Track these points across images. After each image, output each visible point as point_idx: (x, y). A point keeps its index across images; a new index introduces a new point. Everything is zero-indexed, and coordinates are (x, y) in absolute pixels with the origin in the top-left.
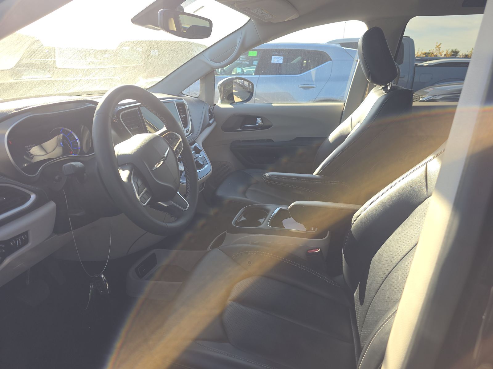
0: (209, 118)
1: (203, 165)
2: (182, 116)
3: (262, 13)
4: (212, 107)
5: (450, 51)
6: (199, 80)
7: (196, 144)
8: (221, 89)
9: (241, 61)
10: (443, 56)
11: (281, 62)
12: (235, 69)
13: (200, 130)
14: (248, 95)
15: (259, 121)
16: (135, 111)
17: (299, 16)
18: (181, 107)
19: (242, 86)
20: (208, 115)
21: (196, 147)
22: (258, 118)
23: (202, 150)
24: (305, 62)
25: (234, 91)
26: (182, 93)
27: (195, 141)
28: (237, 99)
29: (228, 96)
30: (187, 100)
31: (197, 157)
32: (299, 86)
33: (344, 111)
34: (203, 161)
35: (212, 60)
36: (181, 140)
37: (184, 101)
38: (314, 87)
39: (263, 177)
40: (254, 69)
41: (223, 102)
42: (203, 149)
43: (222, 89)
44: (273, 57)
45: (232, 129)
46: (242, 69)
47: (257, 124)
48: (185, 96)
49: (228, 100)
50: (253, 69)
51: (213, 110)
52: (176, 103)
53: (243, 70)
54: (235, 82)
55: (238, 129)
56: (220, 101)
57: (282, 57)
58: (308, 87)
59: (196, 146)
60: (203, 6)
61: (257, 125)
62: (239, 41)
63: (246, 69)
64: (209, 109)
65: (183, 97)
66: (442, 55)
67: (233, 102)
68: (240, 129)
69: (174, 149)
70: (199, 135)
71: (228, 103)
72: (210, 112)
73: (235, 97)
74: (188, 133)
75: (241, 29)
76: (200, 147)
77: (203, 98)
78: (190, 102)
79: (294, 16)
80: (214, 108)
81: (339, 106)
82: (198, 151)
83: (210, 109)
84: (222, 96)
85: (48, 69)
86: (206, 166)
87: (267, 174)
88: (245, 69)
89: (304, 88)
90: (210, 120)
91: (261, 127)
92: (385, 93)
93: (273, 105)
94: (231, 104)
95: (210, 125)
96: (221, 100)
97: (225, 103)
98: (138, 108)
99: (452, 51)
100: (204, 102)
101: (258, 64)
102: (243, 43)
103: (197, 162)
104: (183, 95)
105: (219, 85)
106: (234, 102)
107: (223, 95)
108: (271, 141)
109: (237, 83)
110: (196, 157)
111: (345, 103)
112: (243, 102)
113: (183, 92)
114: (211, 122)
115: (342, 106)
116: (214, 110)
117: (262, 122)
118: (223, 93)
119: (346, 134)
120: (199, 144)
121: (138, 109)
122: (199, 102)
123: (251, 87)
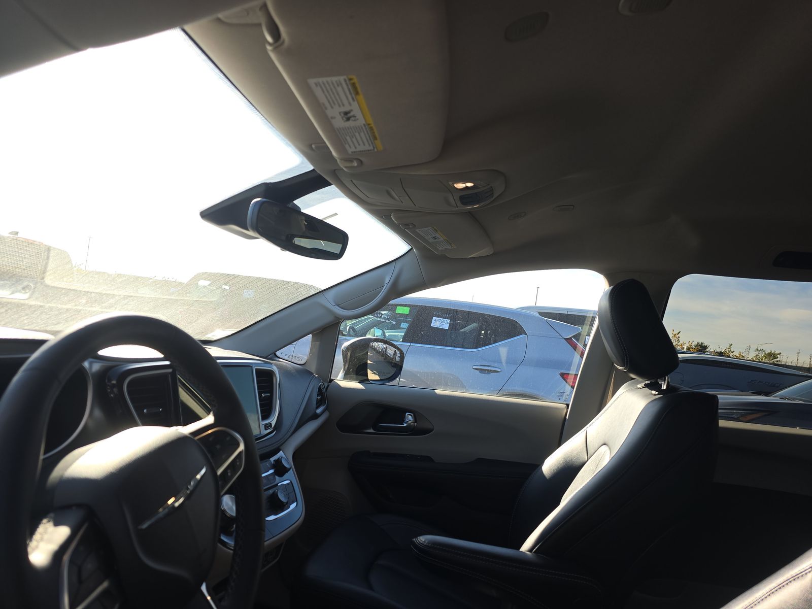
0: (317, 404)
1: (287, 503)
2: (263, 395)
3: (435, 238)
4: (326, 385)
5: (695, 344)
6: (310, 336)
7: (281, 454)
8: (346, 355)
9: (384, 318)
10: (685, 350)
11: (446, 327)
12: (372, 330)
13: (295, 425)
14: (393, 371)
15: (409, 418)
16: (165, 375)
17: (493, 254)
18: (265, 378)
19: (384, 354)
20: (315, 397)
21: (278, 461)
22: (407, 413)
23: (290, 469)
24: (483, 332)
25: (369, 362)
26: (275, 355)
27: (281, 447)
28: (372, 376)
29: (357, 368)
30: (280, 367)
31: (277, 485)
32: (474, 367)
33: (567, 418)
34: (287, 496)
35: (338, 305)
36: (242, 447)
37: (275, 369)
38: (498, 372)
39: (414, 543)
40: (403, 334)
41: (346, 377)
42: (293, 467)
43: (349, 354)
44: (434, 318)
45: (357, 429)
46: (384, 332)
47: (406, 423)
48: (280, 360)
49: (357, 375)
50: (400, 334)
51: (326, 389)
52: (256, 369)
53: (384, 334)
54: (372, 347)
55: (369, 429)
56: (341, 374)
57: (448, 320)
58: (488, 370)
59: (279, 458)
60: (336, 214)
61: (405, 425)
62: (388, 280)
63: (390, 332)
64: (320, 387)
65: (275, 360)
66: (684, 348)
67: (364, 380)
68: (371, 431)
69: (219, 472)
70: (290, 437)
71: (356, 380)
72: (320, 392)
73: (369, 371)
74: (269, 431)
75: (394, 262)
76: (288, 461)
77: (313, 368)
78: (285, 371)
79: (485, 251)
80: (328, 385)
81: (556, 408)
82: (280, 470)
83: (322, 386)
84: (347, 367)
85: (25, 284)
86: (293, 506)
87: (423, 539)
88: (387, 332)
89: (482, 371)
90: (317, 408)
91: (412, 431)
92: (657, 395)
93: (438, 392)
94: (361, 382)
95: (316, 416)
96: (344, 373)
97: (351, 379)
98: (170, 370)
99: (698, 345)
100: (310, 373)
101: (409, 327)
102: (395, 284)
103: (274, 497)
104: (278, 359)
105: (344, 348)
106: (368, 380)
107: (349, 365)
108: (428, 459)
109: (374, 349)
110: (276, 483)
111: (568, 405)
112: (383, 382)
113: (278, 353)
114: (319, 411)
115: (563, 409)
116: (329, 388)
117: (416, 421)
118: (349, 362)
119: (578, 463)
120: (285, 456)
121: (170, 373)
122: (303, 372)
123: (398, 359)
